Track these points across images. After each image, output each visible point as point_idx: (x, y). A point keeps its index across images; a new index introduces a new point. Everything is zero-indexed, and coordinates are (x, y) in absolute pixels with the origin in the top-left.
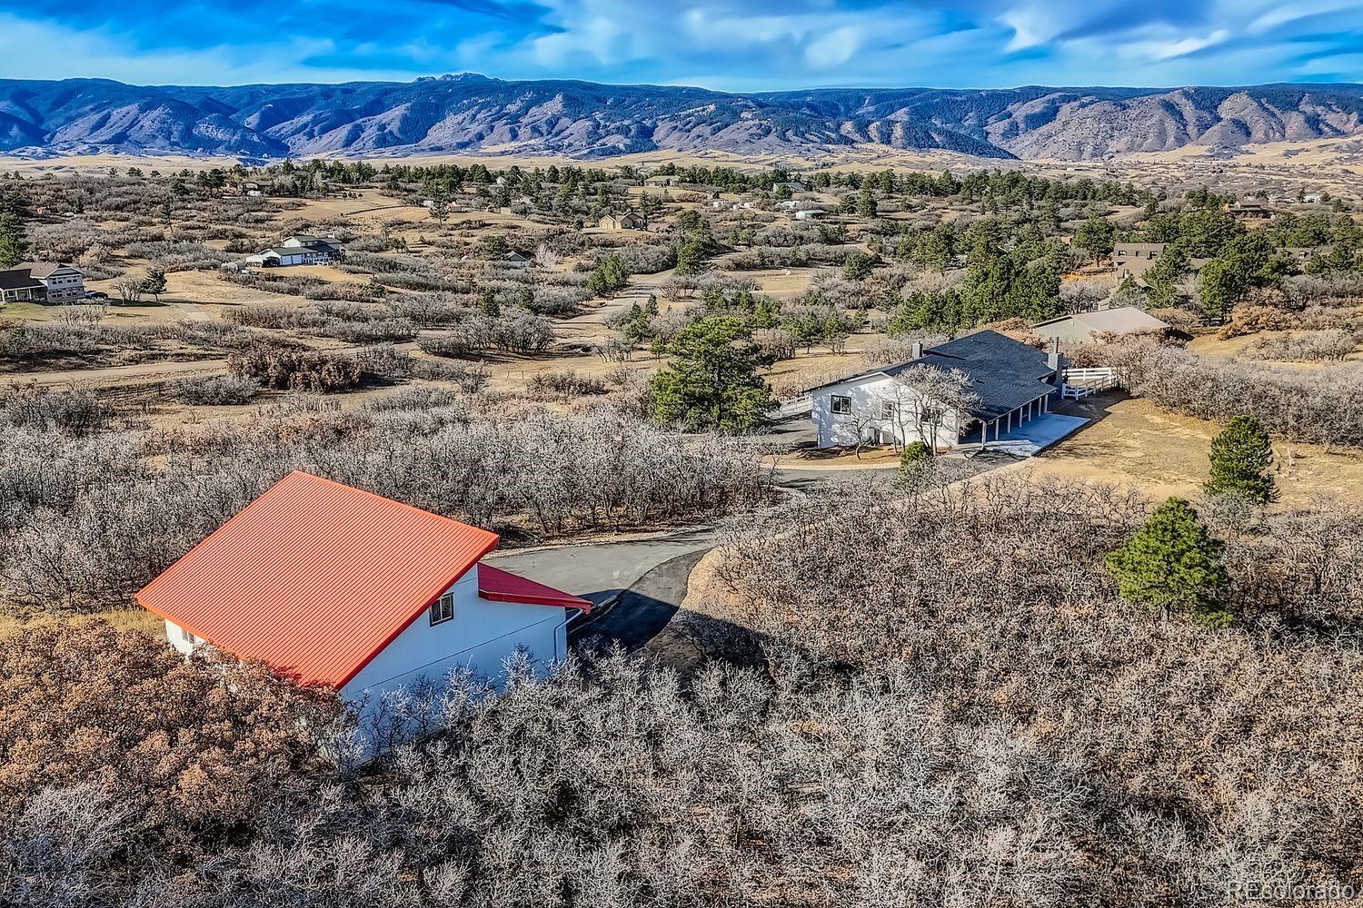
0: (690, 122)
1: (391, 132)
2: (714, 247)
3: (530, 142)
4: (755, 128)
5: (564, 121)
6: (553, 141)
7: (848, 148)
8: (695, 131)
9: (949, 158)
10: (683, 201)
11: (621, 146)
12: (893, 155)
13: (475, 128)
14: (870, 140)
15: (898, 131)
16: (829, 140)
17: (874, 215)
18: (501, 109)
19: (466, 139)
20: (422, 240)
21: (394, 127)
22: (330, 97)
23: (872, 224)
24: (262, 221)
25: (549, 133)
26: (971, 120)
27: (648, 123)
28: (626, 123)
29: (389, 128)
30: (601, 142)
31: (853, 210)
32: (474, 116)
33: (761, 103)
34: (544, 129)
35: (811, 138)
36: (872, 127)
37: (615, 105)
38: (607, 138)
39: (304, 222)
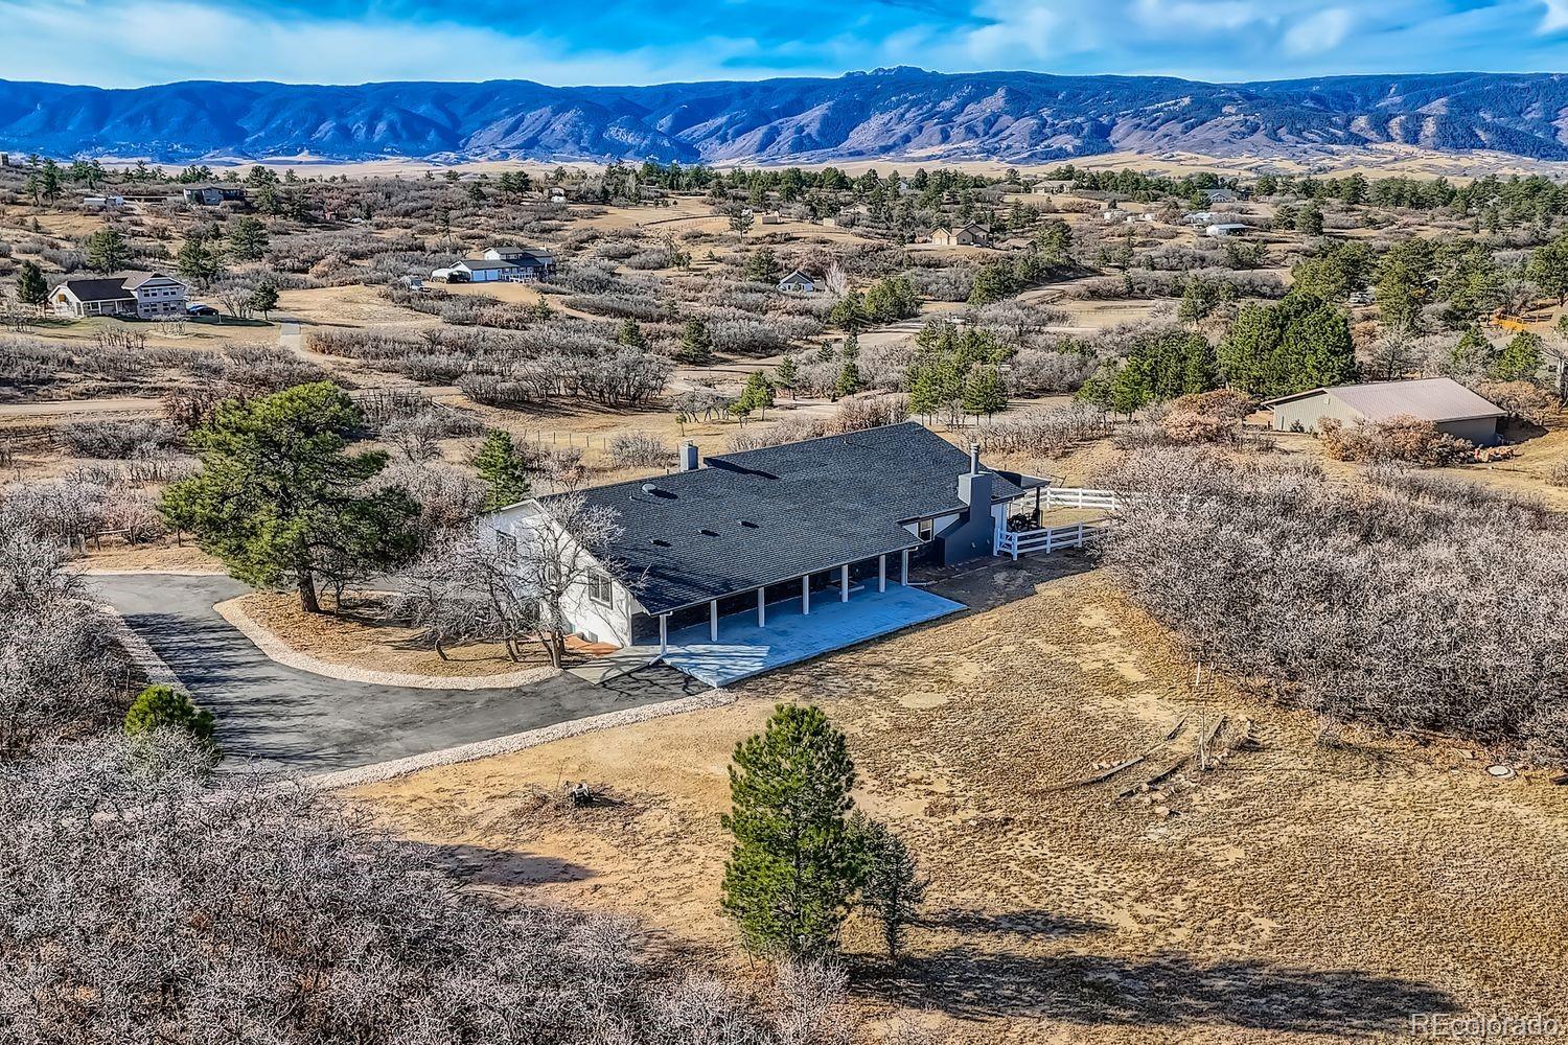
0: (1157, 118)
1: (809, 135)
2: (1072, 269)
3: (963, 145)
4: (1238, 125)
5: (1005, 120)
6: (990, 142)
7: (1358, 149)
8: (1162, 130)
9: (1493, 161)
10: (1069, 211)
11: (1070, 148)
12: (1416, 158)
13: (901, 129)
14: (1390, 139)
15: (1430, 127)
16: (1334, 140)
17: (1318, 230)
18: (934, 107)
19: (891, 142)
20: (711, 255)
21: (813, 129)
22: (749, 95)
23: (1309, 242)
24: (550, 231)
25: (986, 133)
26: (1534, 113)
27: (1105, 120)
28: (1078, 120)
29: (807, 130)
30: (1045, 143)
31: (1292, 226)
32: (903, 115)
33: (1250, 96)
34: (980, 129)
35: (1310, 136)
36: (1394, 124)
37: (1067, 99)
38: (1054, 139)
39: (590, 233)
